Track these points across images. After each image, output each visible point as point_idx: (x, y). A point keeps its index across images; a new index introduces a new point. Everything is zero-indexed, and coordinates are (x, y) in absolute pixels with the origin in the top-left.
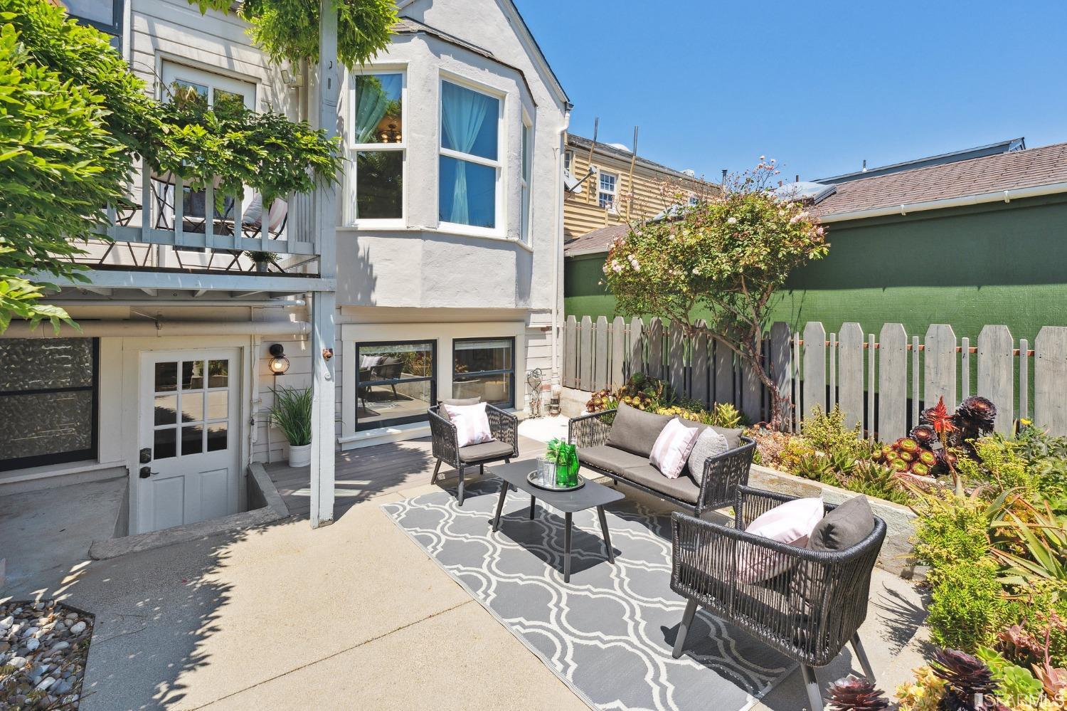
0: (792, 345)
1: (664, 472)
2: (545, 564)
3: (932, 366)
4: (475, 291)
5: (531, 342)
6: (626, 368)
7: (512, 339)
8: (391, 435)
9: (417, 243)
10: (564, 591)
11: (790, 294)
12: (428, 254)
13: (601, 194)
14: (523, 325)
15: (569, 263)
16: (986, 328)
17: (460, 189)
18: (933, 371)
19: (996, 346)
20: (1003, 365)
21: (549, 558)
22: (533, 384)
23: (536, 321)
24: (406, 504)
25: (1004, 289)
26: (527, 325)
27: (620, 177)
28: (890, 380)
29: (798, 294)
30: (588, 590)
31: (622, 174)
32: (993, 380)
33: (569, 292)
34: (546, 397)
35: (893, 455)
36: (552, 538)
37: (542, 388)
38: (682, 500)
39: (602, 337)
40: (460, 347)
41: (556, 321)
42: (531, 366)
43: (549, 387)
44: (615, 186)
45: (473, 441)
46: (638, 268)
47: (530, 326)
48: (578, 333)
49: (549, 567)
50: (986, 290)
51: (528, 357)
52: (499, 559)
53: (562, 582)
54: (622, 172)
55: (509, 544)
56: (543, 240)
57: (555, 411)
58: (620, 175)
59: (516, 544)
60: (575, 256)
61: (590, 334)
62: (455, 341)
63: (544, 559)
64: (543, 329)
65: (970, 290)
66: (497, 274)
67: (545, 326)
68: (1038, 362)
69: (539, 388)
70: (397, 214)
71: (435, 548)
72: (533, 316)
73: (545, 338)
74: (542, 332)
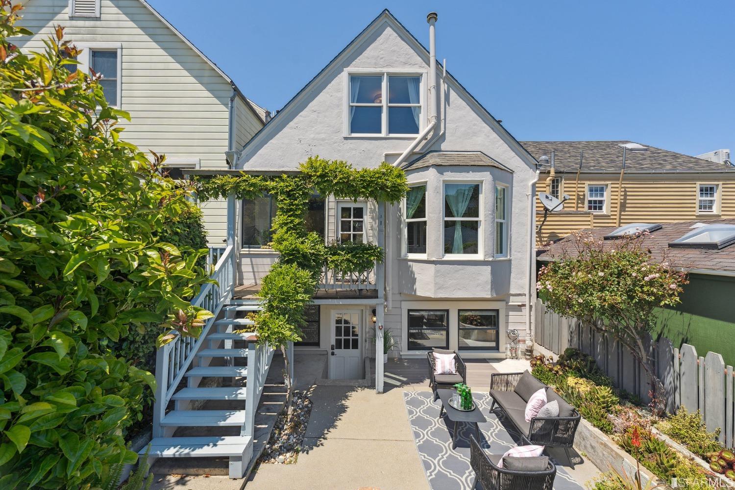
0: (673, 357)
1: (525, 417)
5: (511, 313)
7: (497, 311)
9: (432, 266)
10: (449, 452)
11: (681, 314)
12: (437, 271)
13: (590, 202)
14: (504, 303)
22: (512, 338)
23: (514, 301)
24: (413, 394)
26: (507, 303)
27: (609, 186)
29: (687, 315)
30: (459, 455)
31: (612, 184)
34: (522, 347)
37: (519, 341)
40: (462, 313)
41: (530, 300)
42: (511, 327)
43: (524, 341)
44: (605, 193)
45: (444, 373)
46: (551, 290)
47: (510, 304)
48: (543, 312)
49: (451, 440)
51: (509, 322)
52: (435, 430)
53: (452, 448)
54: (611, 182)
55: (443, 426)
56: (519, 252)
57: (528, 357)
59: (446, 427)
62: (459, 311)
64: (519, 306)
66: (478, 279)
67: (520, 304)
69: (516, 341)
70: (424, 251)
71: (412, 417)
72: (511, 298)
73: (521, 311)
74: (519, 308)
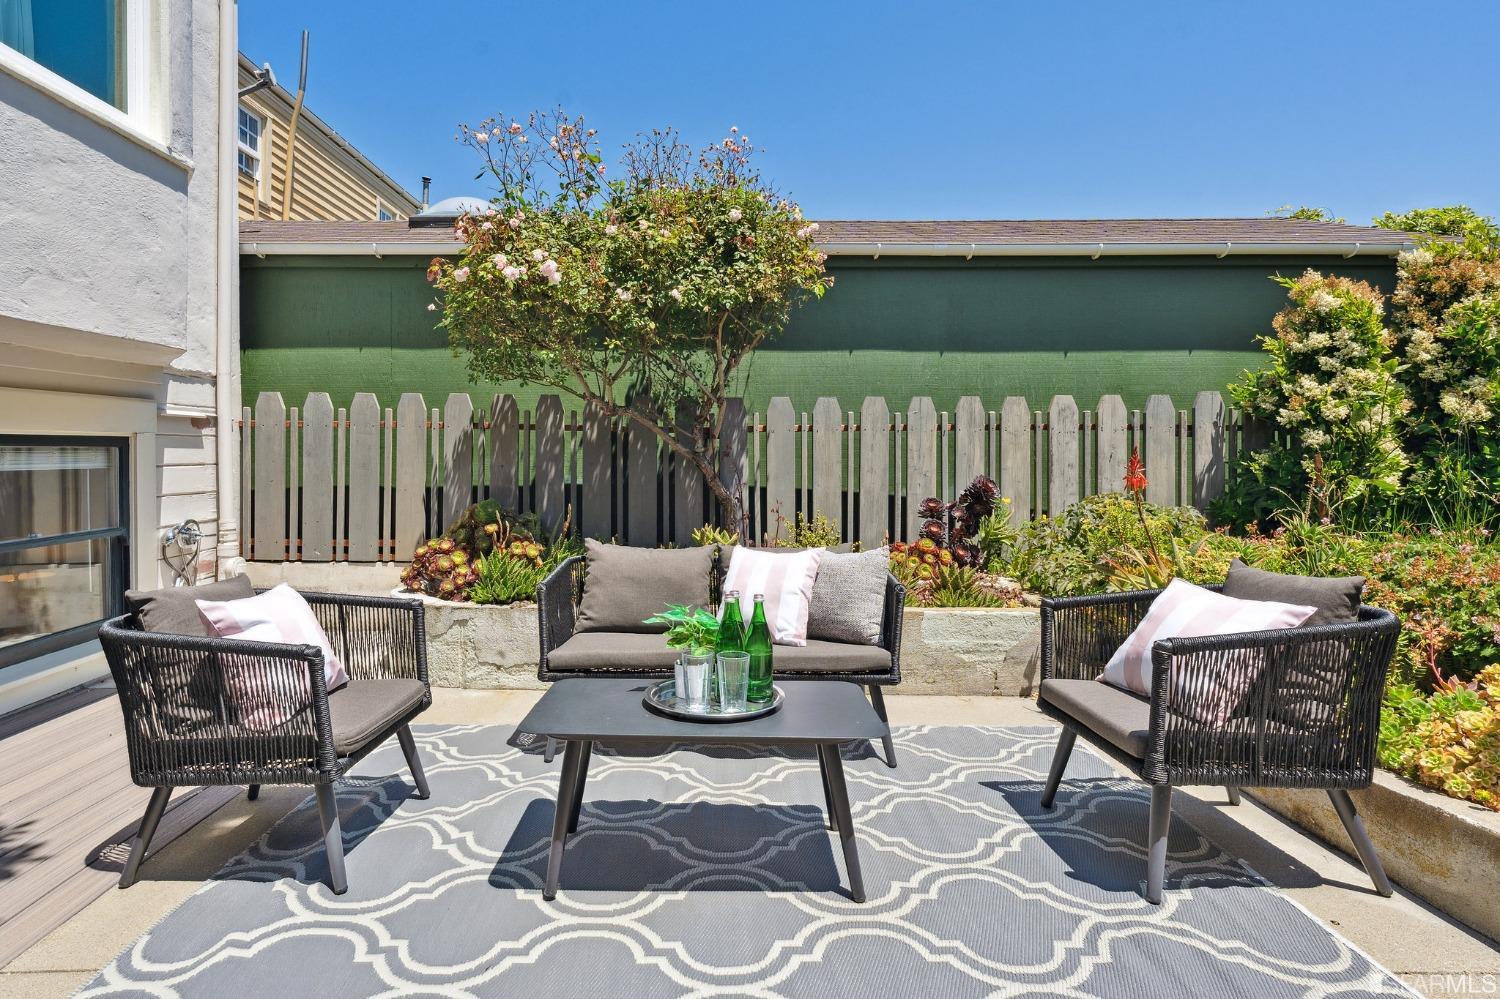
0: (751, 429)
1: (787, 639)
2: (770, 894)
3: (915, 448)
5: (171, 455)
6: (434, 498)
7: (122, 445)
14: (147, 409)
16: (963, 400)
18: (915, 455)
19: (971, 421)
20: (977, 443)
21: (751, 879)
22: (175, 562)
23: (182, 400)
24: (120, 986)
25: (959, 356)
26: (161, 409)
27: (270, 126)
28: (872, 470)
31: (275, 122)
32: (969, 460)
35: (914, 562)
36: (680, 843)
37: (196, 571)
39: (364, 442)
41: (227, 404)
42: (172, 516)
43: (210, 566)
44: (260, 140)
47: (169, 412)
48: (294, 431)
49: (788, 896)
50: (947, 355)
51: (164, 492)
54: (273, 116)
58: (269, 122)
60: (268, 256)
61: (331, 434)
64: (197, 423)
65: (933, 357)
66: (142, 246)
67: (201, 415)
68: (1004, 434)
69: (189, 570)
72: (173, 387)
73: (200, 445)
74: (193, 431)
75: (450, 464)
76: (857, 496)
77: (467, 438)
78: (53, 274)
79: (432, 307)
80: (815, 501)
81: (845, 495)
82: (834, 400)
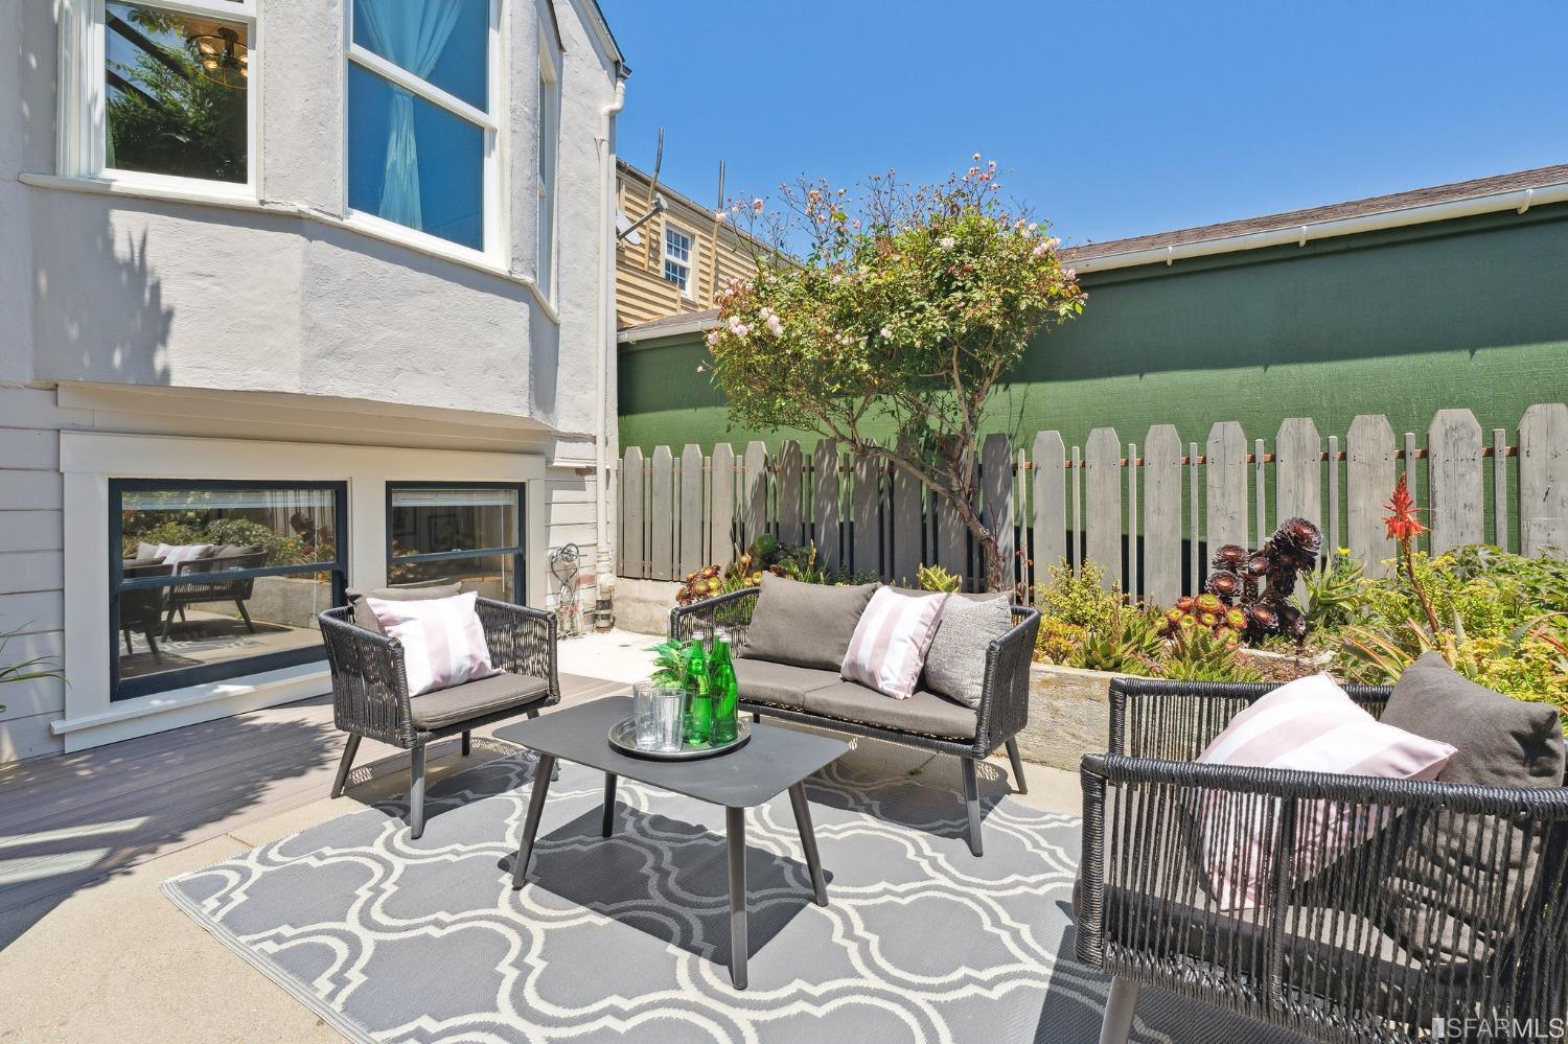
0: (1015, 468)
1: (887, 689)
2: (672, 949)
3: (1216, 484)
4: (442, 373)
5: (557, 495)
6: (738, 532)
7: (521, 488)
8: (225, 698)
9: (292, 244)
10: (742, 1018)
11: (1005, 390)
12: (317, 274)
13: (668, 264)
14: (539, 461)
15: (627, 356)
16: (1287, 423)
17: (401, 154)
18: (1218, 493)
19: (1300, 449)
20: (1308, 476)
21: (676, 928)
22: (562, 574)
23: (566, 455)
24: (251, 862)
25: (1294, 370)
26: (549, 461)
27: (698, 240)
28: (1159, 511)
29: (1017, 389)
30: (801, 995)
31: (701, 236)
32: (1296, 498)
33: (627, 403)
34: (586, 597)
35: (1189, 621)
36: (668, 873)
37: (578, 582)
38: (939, 737)
39: (691, 482)
40: (403, 500)
41: (605, 457)
42: (558, 540)
43: (592, 579)
44: (690, 254)
45: (446, 678)
46: (779, 331)
47: (555, 464)
48: (647, 476)
49: (684, 956)
50: (1276, 371)
51: (552, 522)
52: (544, 964)
53: (729, 990)
54: (700, 233)
55: (565, 913)
56: (579, 306)
57: (603, 623)
58: (697, 238)
59: (582, 909)
60: (638, 342)
61: (669, 478)
62: (392, 487)
63: (665, 935)
64: (580, 472)
65: (1254, 373)
66: (489, 344)
67: (584, 465)
68: (1351, 466)
69: (572, 582)
70: (238, 174)
71: (340, 981)
72: (560, 446)
73: (583, 488)
74: (578, 477)
75: (749, 504)
76: (1141, 540)
77: (764, 479)
78: (417, 370)
79: (700, 369)
80: (1088, 544)
81: (1125, 539)
82: (1112, 432)
